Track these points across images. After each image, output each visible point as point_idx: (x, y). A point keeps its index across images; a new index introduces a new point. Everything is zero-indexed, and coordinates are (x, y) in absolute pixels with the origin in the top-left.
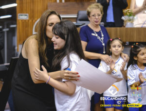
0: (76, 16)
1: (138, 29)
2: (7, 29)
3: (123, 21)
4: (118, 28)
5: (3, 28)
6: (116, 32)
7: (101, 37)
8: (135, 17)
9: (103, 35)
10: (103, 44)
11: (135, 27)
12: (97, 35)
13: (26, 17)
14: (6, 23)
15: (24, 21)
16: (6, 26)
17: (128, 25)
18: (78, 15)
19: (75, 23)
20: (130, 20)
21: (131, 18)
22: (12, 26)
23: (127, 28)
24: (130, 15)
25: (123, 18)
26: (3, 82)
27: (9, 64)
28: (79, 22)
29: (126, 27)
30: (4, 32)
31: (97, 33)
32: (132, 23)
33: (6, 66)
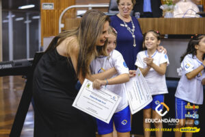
0: (108, 6)
1: (179, 20)
2: (30, 21)
3: (162, 10)
4: (156, 19)
5: (25, 20)
6: (154, 22)
7: (132, 28)
8: (176, 6)
9: (134, 27)
10: (134, 36)
11: (176, 17)
12: (126, 26)
13: (51, 7)
14: (28, 14)
15: (48, 12)
16: (28, 18)
17: (167, 15)
18: (110, 5)
19: (106, 13)
20: (169, 10)
21: (171, 7)
22: (35, 17)
23: (166, 19)
24: (170, 4)
25: (162, 7)
26: (26, 80)
27: (33, 59)
28: (111, 12)
29: (165, 17)
30: (26, 24)
31: (127, 23)
32: (172, 13)
33: (30, 61)
